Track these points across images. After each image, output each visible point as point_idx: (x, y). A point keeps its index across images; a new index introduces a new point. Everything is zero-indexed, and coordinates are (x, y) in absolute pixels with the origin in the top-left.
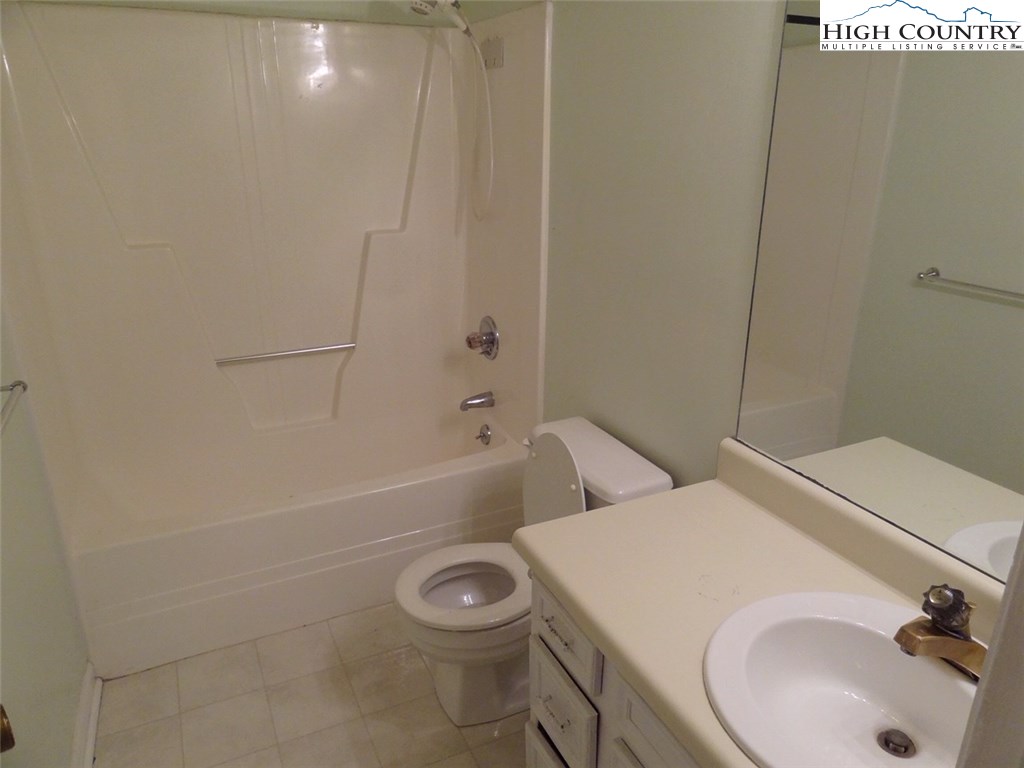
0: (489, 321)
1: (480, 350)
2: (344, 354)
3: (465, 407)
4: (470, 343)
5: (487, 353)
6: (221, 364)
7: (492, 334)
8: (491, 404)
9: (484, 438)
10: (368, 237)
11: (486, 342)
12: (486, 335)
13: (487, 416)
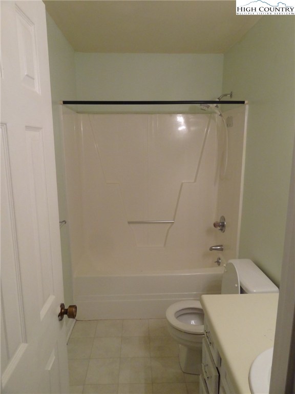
0: (223, 218)
1: (219, 228)
2: (170, 224)
3: (211, 249)
4: (215, 225)
5: (221, 230)
6: (129, 223)
7: (224, 223)
8: (222, 250)
9: (218, 263)
10: (182, 184)
11: (221, 225)
12: (222, 223)
13: (220, 254)
